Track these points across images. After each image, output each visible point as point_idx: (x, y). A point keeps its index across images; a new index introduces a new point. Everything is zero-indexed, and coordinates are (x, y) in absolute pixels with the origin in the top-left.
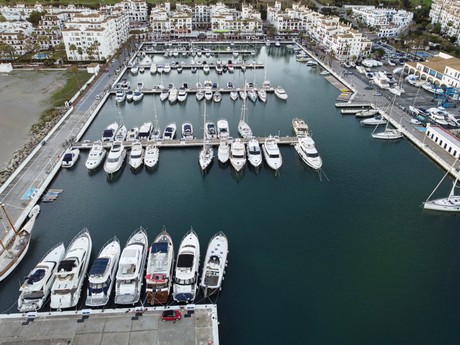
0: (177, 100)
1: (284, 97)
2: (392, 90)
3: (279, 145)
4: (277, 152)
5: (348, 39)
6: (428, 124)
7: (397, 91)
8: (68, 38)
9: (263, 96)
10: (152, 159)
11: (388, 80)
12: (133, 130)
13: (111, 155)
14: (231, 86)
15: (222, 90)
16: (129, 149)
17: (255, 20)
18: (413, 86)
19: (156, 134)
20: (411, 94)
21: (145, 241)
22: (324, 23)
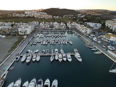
0: (45, 44)
1: (72, 43)
2: (98, 42)
3: (71, 55)
4: (70, 57)
5: (86, 30)
6: (108, 50)
7: (99, 42)
8: (20, 30)
9: (66, 43)
10: (38, 59)
11: (97, 39)
12: (34, 51)
13: (28, 58)
14: (58, 41)
15: (56, 42)
16: (32, 56)
17: (64, 26)
18: (103, 41)
19: (40, 52)
20: (103, 43)
21: (35, 81)
22: (80, 26)
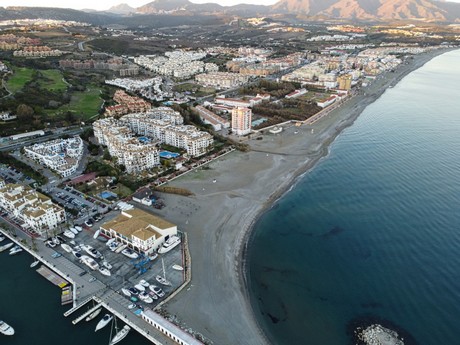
1: (11, 331)
5: (42, 216)
18: (115, 253)
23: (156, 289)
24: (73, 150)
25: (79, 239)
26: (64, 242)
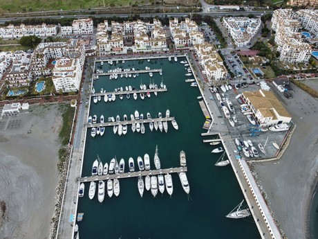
0: (123, 134)
1: (177, 128)
4: (171, 183)
5: (214, 71)
8: (56, 82)
10: (117, 191)
13: (100, 191)
16: (106, 182)
23: (255, 151)
24: (251, 29)
25: (227, 94)
26: (219, 92)
